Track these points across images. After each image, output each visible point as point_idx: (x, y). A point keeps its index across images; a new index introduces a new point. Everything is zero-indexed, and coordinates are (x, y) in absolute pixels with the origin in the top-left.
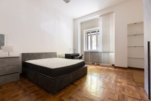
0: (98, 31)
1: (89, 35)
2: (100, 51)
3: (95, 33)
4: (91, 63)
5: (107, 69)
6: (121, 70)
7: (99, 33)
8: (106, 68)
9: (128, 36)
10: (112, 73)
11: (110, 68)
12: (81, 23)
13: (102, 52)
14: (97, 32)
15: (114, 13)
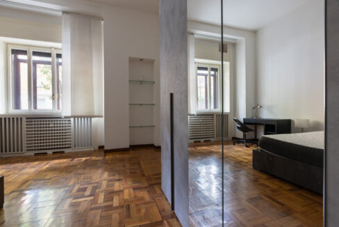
0: (59, 56)
1: (24, 61)
2: (64, 115)
3: (49, 59)
4: (32, 153)
5: (86, 160)
6: (118, 156)
7: (60, 60)
8: (84, 159)
9: (130, 81)
10: (100, 171)
11: (94, 158)
13: (72, 117)
14: (54, 55)
15: (103, 22)
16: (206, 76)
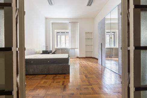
1: (59, 35)
9: (86, 39)
12: (52, 23)
13: (70, 49)
14: (65, 33)
15: (78, 23)
16: (109, 35)
